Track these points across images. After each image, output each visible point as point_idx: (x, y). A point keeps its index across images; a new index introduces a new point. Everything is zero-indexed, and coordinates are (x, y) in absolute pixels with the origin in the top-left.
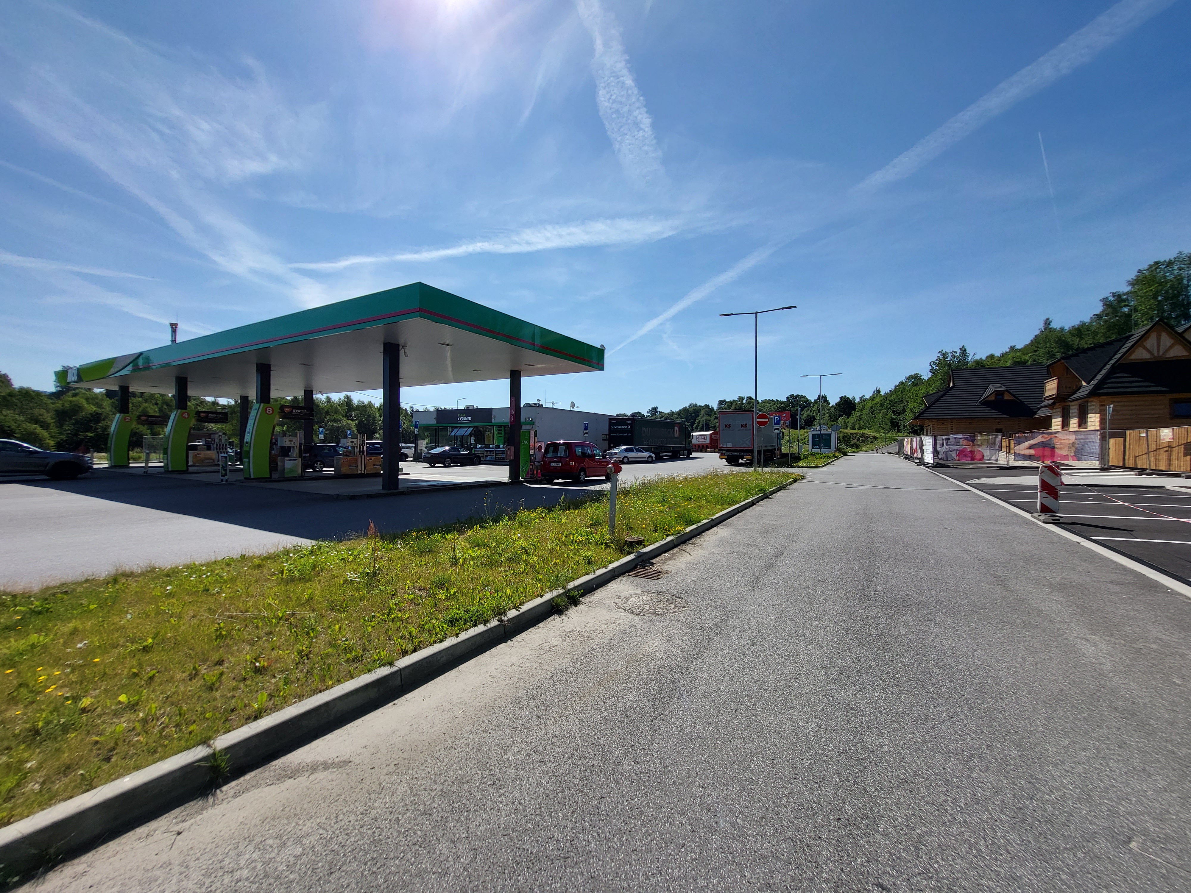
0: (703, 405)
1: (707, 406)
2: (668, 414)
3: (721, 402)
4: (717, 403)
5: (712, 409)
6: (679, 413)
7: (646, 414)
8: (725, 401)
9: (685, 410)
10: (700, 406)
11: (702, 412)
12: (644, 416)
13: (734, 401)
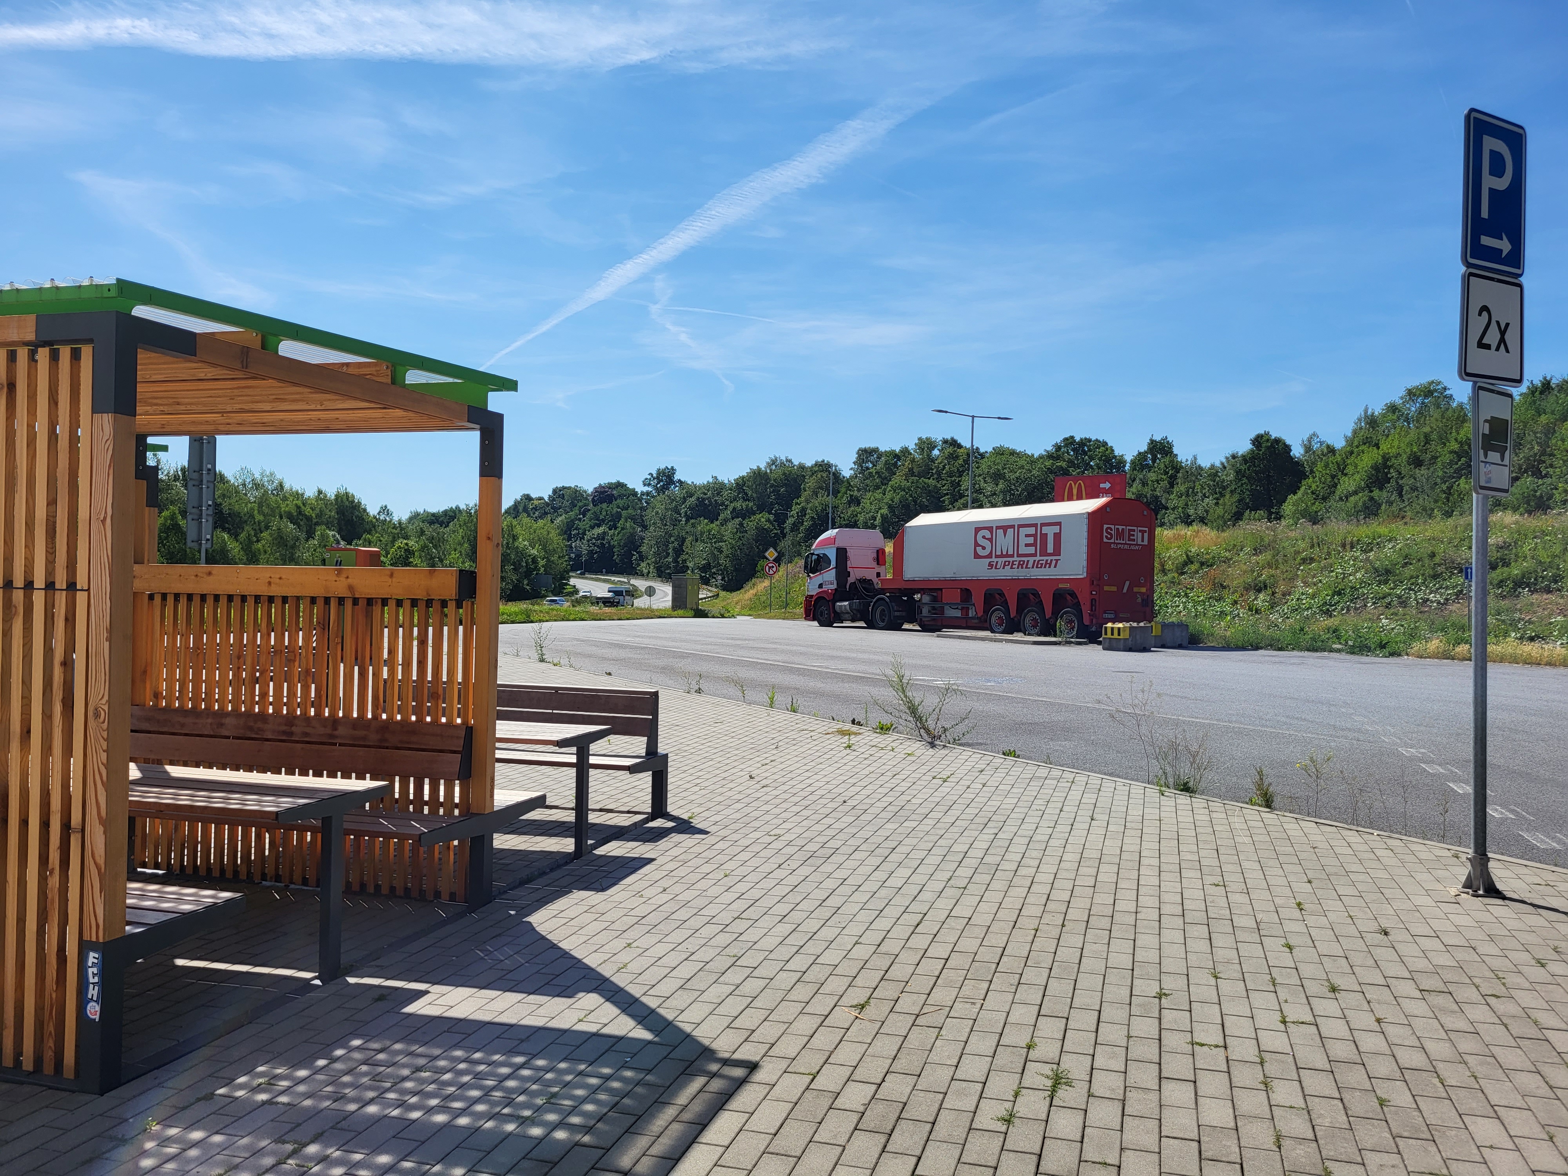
0: (809, 463)
1: (824, 467)
2: (707, 487)
3: (865, 455)
4: (854, 457)
5: (837, 475)
6: (741, 485)
7: (640, 488)
8: (876, 450)
9: (758, 475)
10: (802, 467)
11: (811, 483)
12: (634, 493)
13: (905, 451)
